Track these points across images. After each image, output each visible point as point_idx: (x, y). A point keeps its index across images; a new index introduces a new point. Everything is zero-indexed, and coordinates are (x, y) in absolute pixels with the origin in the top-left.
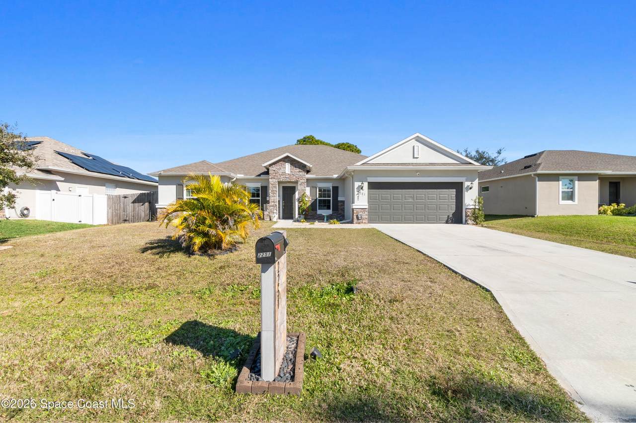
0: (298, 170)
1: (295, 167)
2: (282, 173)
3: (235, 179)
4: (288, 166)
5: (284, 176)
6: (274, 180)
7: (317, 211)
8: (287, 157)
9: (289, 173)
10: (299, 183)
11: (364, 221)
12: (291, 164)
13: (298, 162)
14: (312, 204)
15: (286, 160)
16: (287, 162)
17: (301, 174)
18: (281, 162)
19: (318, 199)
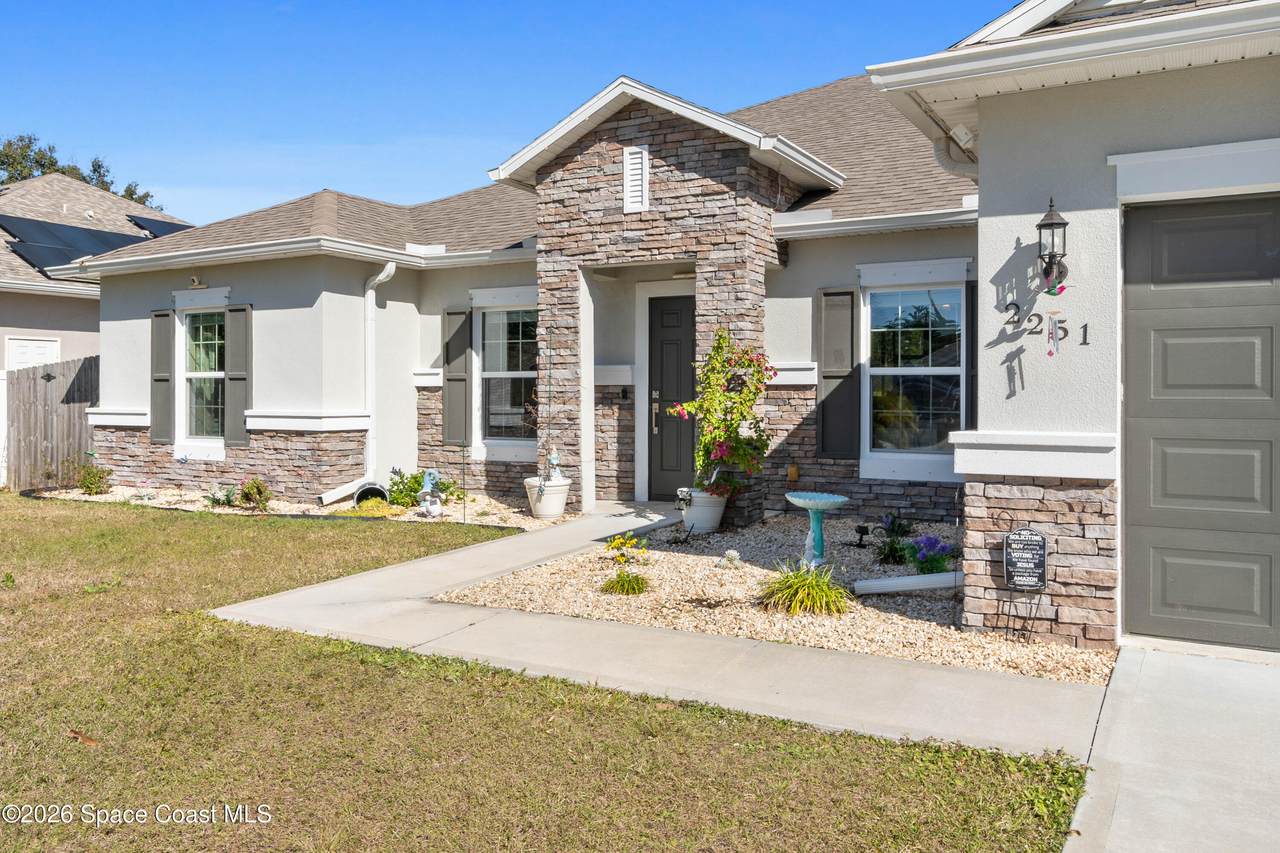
0: (697, 183)
1: (681, 167)
2: (606, 211)
3: (390, 268)
4: (635, 165)
5: (617, 232)
6: (562, 263)
7: (857, 457)
8: (632, 109)
9: (646, 207)
10: (704, 271)
11: (1068, 613)
12: (655, 153)
13: (698, 130)
14: (823, 407)
15: (628, 127)
16: (629, 142)
17: (713, 206)
18: (602, 146)
19: (868, 371)
